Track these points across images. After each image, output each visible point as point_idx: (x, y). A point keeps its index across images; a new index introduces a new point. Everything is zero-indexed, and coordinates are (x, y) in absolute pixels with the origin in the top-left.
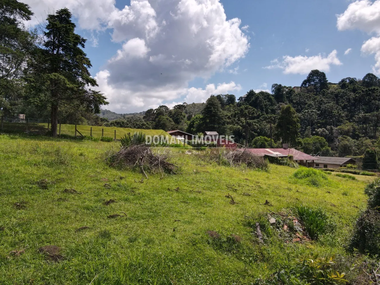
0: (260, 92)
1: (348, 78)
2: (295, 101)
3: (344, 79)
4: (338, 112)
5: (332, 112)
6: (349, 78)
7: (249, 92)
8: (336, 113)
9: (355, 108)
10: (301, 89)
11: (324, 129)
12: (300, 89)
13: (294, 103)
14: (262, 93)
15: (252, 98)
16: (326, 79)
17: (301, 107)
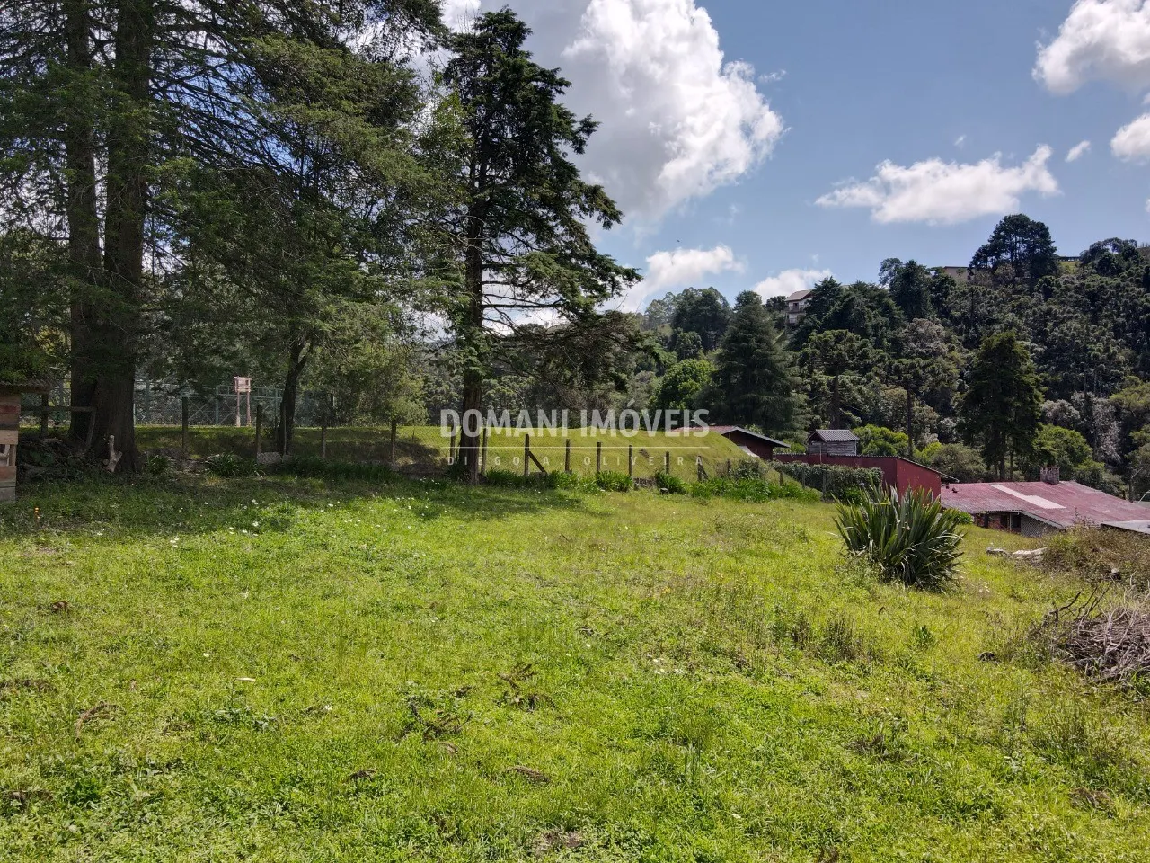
0: (855, 286)
1: (1110, 240)
2: (957, 314)
3: (1099, 243)
4: (1107, 350)
5: (1085, 348)
6: (1115, 243)
7: (820, 284)
8: (1099, 350)
10: (972, 274)
11: (1063, 401)
12: (966, 274)
13: (956, 321)
14: (859, 287)
15: (833, 304)
16: (1050, 243)
17: (976, 330)
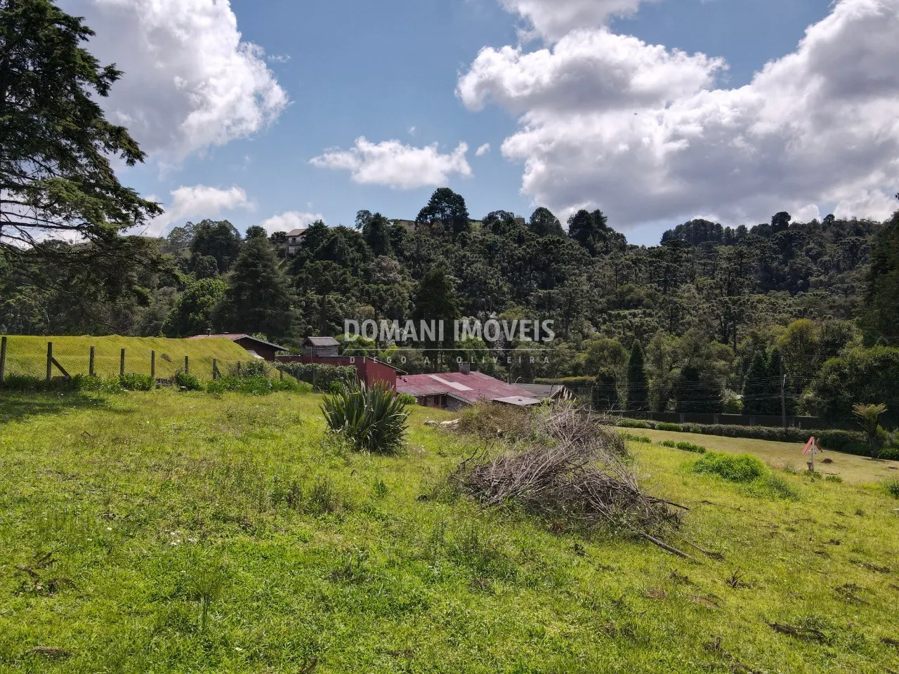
0: (338, 228)
1: (499, 212)
2: (407, 254)
3: (493, 213)
4: (498, 283)
5: (485, 281)
6: (503, 213)
7: (312, 225)
8: (493, 284)
9: (520, 275)
10: (417, 226)
11: (473, 317)
12: (414, 226)
13: (407, 259)
14: (341, 229)
15: (322, 241)
16: (465, 209)
17: (420, 266)
